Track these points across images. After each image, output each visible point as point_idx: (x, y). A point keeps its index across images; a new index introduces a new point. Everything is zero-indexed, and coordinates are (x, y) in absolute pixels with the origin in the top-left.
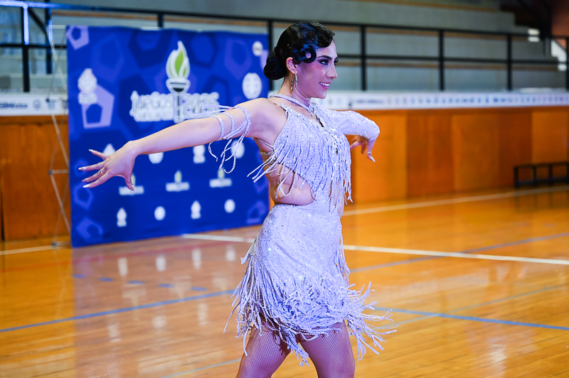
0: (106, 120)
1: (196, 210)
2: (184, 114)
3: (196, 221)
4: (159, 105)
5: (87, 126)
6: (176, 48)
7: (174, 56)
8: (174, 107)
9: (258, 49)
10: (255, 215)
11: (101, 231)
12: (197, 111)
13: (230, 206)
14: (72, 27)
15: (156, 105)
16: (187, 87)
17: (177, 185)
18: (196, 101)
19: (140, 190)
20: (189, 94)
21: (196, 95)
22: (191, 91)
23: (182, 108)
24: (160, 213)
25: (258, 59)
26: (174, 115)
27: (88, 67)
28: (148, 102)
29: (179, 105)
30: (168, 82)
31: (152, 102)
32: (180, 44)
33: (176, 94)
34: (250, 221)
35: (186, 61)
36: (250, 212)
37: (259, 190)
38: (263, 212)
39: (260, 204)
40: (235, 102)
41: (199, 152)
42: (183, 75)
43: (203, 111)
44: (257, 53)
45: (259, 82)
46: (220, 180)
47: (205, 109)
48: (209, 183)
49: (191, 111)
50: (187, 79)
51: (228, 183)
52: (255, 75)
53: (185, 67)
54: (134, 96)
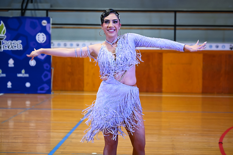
1: (9, 84)
2: (3, 48)
3: (9, 89)
9: (44, 23)
10: (42, 89)
12: (10, 47)
13: (28, 85)
16: (5, 38)
18: (10, 43)
20: (6, 41)
21: (10, 41)
22: (7, 39)
23: (2, 46)
25: (45, 27)
32: (2, 22)
34: (39, 92)
35: (4, 28)
36: (39, 88)
37: (45, 80)
38: (47, 89)
39: (45, 85)
40: (31, 44)
41: (11, 62)
42: (3, 34)
43: (14, 47)
44: (44, 25)
45: (45, 36)
46: (23, 74)
47: (15, 47)
48: (17, 75)
49: (7, 47)
50: (5, 35)
51: (27, 75)
52: (42, 34)
53: (4, 30)
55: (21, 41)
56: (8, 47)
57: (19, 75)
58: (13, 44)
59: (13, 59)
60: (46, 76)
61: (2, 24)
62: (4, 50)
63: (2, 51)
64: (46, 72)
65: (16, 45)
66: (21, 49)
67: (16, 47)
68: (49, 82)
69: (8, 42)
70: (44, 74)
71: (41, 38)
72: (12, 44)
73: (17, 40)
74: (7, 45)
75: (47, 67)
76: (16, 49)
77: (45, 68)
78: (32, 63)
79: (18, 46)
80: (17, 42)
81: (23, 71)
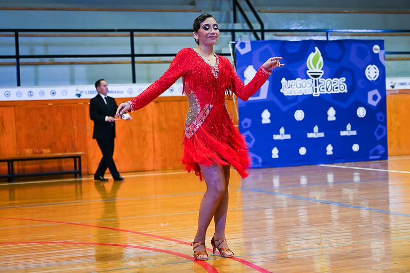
1: (330, 149)
3: (330, 156)
4: (302, 86)
7: (312, 55)
9: (377, 49)
10: (375, 153)
11: (260, 161)
12: (329, 89)
13: (356, 148)
14: (239, 42)
15: (299, 86)
16: (322, 75)
17: (316, 134)
18: (330, 82)
19: (288, 137)
20: (323, 79)
21: (329, 79)
22: (324, 77)
23: (318, 87)
24: (303, 151)
25: (378, 54)
27: (251, 65)
28: (293, 84)
29: (316, 86)
30: (308, 72)
31: (296, 84)
33: (314, 79)
34: (371, 158)
35: (321, 59)
36: (371, 152)
37: (379, 138)
38: (382, 152)
39: (379, 147)
40: (359, 83)
41: (331, 114)
42: (319, 68)
43: (335, 89)
44: (376, 52)
45: (377, 70)
46: (348, 131)
47: (337, 88)
48: (340, 133)
49: (325, 90)
50: (322, 70)
51: (354, 133)
52: (374, 66)
53: (321, 62)
54: (283, 81)
55: (344, 79)
56: (327, 89)
57: (343, 133)
58: (334, 83)
59: (334, 109)
60: (381, 132)
61: (318, 52)
62: (320, 94)
63: (318, 95)
64: (380, 126)
65: (338, 86)
66: (346, 91)
67: (339, 89)
68: (384, 142)
69: (326, 81)
70: (377, 130)
71: (372, 73)
72: (332, 83)
73: (339, 78)
74: (325, 86)
75: (381, 118)
76: (338, 91)
77: (378, 119)
78: (361, 112)
79: (341, 86)
80: (339, 80)
81: (349, 127)
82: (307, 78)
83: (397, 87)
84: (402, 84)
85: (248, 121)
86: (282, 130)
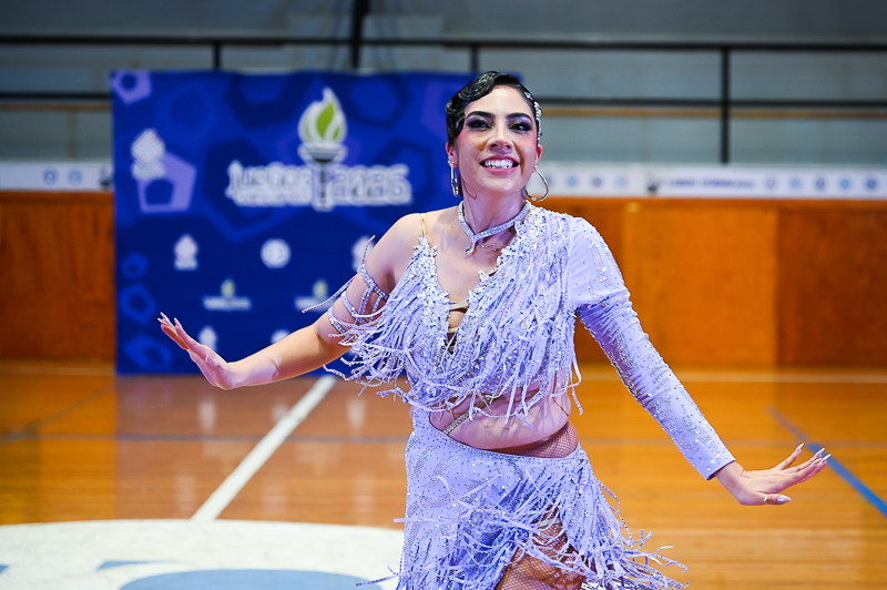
0: (181, 200)
2: (335, 194)
4: (283, 182)
5: (145, 207)
6: (320, 98)
8: (313, 184)
11: (167, 357)
12: (361, 192)
14: (121, 72)
15: (276, 182)
18: (359, 177)
19: (243, 304)
20: (345, 168)
21: (360, 168)
22: (349, 162)
23: (329, 188)
26: (313, 196)
27: (150, 127)
28: (260, 177)
29: (323, 182)
30: (302, 150)
31: (268, 178)
33: (317, 168)
42: (333, 139)
43: (374, 192)
47: (379, 189)
49: (349, 194)
50: (342, 143)
53: (339, 126)
54: (235, 169)
55: (404, 169)
56: (354, 192)
61: (331, 101)
62: (334, 206)
63: (330, 207)
74: (347, 184)
82: (299, 162)
83: (666, 192)
84: (682, 183)
85: (140, 262)
86: (228, 288)
